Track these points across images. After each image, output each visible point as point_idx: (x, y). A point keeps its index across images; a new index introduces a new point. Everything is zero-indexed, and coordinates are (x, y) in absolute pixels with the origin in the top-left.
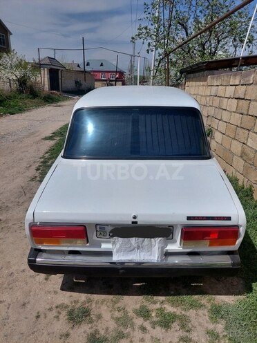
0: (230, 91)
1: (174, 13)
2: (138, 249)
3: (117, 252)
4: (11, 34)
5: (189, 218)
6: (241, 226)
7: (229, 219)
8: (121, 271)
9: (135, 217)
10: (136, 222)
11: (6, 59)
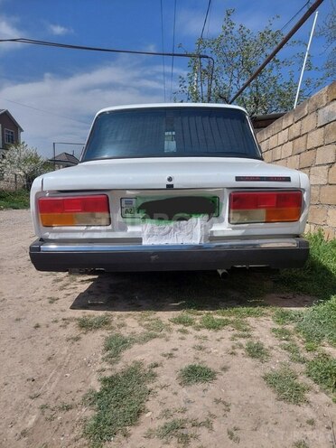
0: (283, 136)
1: (214, 86)
2: (175, 231)
3: (149, 236)
4: (22, 130)
5: (238, 179)
6: (304, 190)
7: (288, 179)
8: (153, 257)
9: (170, 179)
10: (172, 186)
11: (13, 152)
